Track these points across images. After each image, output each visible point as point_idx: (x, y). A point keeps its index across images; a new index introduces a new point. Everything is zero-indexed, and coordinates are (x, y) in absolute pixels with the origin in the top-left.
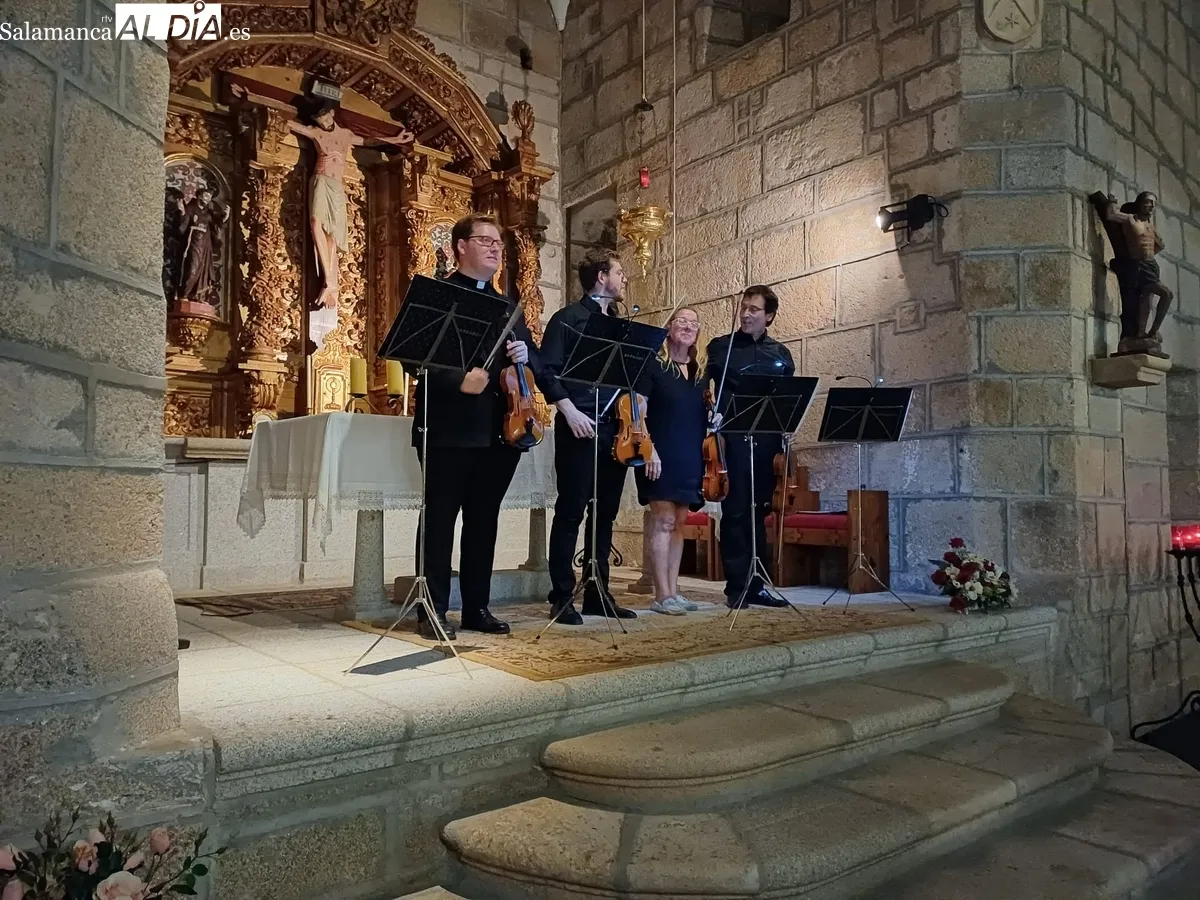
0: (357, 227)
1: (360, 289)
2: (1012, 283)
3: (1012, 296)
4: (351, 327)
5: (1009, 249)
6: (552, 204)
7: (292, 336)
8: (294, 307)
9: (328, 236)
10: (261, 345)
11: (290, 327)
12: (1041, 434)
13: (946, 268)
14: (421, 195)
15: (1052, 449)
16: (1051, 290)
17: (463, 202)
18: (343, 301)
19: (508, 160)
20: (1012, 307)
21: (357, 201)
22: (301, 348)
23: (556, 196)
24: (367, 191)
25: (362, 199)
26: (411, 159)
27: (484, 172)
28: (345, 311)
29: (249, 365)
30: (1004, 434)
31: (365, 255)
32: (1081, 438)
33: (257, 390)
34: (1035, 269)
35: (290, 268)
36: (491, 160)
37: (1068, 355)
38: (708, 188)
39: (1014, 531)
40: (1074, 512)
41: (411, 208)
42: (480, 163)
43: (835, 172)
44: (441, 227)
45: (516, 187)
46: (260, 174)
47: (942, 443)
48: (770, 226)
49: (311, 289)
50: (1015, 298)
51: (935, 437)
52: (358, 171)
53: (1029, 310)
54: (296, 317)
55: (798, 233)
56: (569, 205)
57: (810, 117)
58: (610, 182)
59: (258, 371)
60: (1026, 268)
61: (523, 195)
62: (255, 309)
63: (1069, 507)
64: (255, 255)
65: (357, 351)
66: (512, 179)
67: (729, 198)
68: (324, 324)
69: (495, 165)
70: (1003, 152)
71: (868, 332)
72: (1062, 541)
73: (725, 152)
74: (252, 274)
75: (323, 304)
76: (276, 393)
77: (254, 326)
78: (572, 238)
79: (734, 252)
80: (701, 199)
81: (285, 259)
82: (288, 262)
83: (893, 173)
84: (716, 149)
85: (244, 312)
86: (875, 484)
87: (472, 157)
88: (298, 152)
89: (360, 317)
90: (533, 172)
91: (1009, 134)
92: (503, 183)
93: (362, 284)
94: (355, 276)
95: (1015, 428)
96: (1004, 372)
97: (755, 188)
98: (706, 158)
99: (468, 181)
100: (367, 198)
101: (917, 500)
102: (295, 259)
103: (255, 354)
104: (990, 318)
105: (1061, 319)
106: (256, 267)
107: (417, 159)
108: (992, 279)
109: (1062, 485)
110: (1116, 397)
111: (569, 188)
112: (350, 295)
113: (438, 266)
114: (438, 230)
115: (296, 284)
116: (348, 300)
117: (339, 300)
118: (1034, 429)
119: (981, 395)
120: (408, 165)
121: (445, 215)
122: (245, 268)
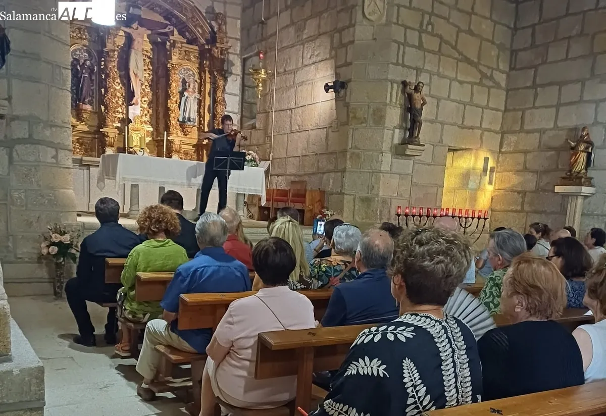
0: (149, 69)
1: (150, 96)
2: (366, 116)
3: (365, 121)
4: (146, 112)
5: (366, 102)
6: (236, 56)
7: (122, 116)
8: (123, 104)
9: (136, 75)
10: (108, 121)
11: (122, 113)
12: (370, 172)
13: (346, 108)
14: (174, 57)
15: (373, 178)
16: (379, 119)
17: (194, 57)
18: (143, 101)
19: (213, 40)
20: (364, 125)
21: (149, 58)
22: (126, 121)
23: (238, 52)
24: (153, 53)
25: (151, 57)
26: (169, 42)
27: (202, 44)
28: (143, 106)
29: (104, 130)
30: (357, 171)
31: (152, 80)
32: (384, 174)
33: (107, 139)
34: (374, 111)
35: (121, 88)
36: (206, 39)
37: (382, 144)
38: (287, 61)
39: (357, 206)
40: (378, 201)
41: (169, 63)
42: (201, 41)
43: (322, 63)
44: (184, 68)
45: (216, 52)
46: (107, 53)
47: (339, 174)
48: (303, 82)
49: (129, 97)
50: (366, 122)
51: (337, 172)
52: (149, 44)
53: (371, 126)
54: (124, 108)
55: (310, 86)
56: (243, 57)
57: (317, 38)
58: (257, 50)
59: (107, 132)
60: (371, 110)
61: (218, 56)
62: (106, 107)
63: (376, 199)
64: (106, 86)
65: (148, 123)
66: (214, 49)
67: (292, 67)
68: (135, 111)
69: (208, 42)
70: (367, 65)
71: (325, 130)
72: (373, 211)
73: (293, 46)
74: (105, 93)
75: (134, 104)
76: (114, 141)
77: (106, 114)
78: (246, 72)
79: (293, 90)
80: (284, 65)
81: (119, 84)
82: (121, 85)
83: (337, 67)
84: (291, 43)
85: (103, 108)
86: (322, 188)
87: (197, 38)
88: (124, 37)
89: (150, 108)
90: (222, 46)
91: (370, 58)
92: (210, 50)
93: (151, 94)
94: (148, 90)
95: (361, 170)
96: (359, 149)
97: (300, 65)
98: (287, 47)
99: (197, 48)
100: (153, 56)
101: (332, 194)
102: (124, 84)
103: (106, 125)
104: (357, 129)
105: (381, 130)
106: (106, 91)
107: (172, 42)
108: (360, 114)
109: (374, 192)
110: (410, 160)
111: (244, 49)
112: (146, 99)
113: (182, 86)
114: (183, 70)
115: (124, 95)
116: (145, 101)
117: (141, 101)
118: (368, 171)
119: (351, 157)
120: (168, 44)
121: (186, 63)
122: (103, 90)
